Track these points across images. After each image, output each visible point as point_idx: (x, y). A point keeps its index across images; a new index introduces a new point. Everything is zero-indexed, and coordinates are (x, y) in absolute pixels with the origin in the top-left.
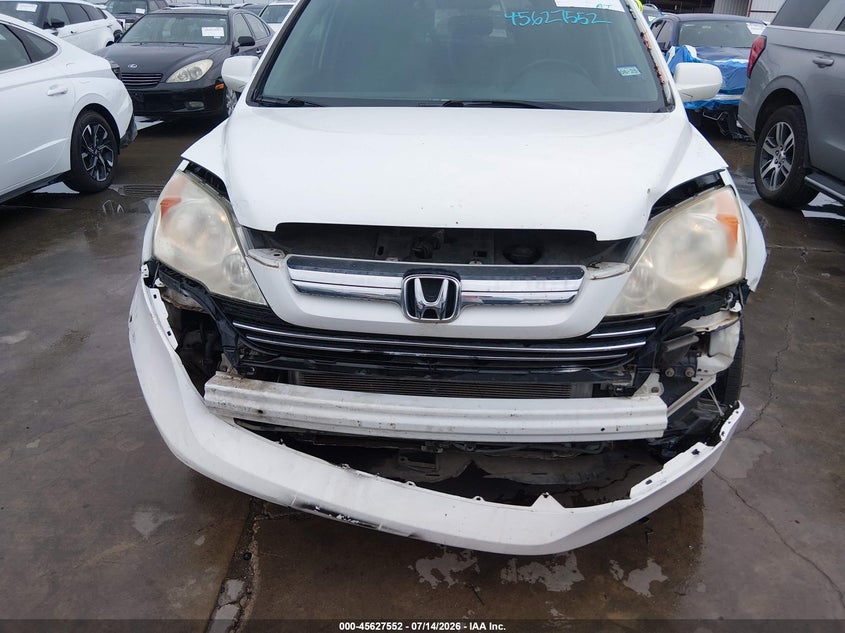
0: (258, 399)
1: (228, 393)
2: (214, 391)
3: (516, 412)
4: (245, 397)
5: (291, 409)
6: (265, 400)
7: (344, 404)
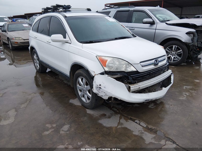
0: (138, 86)
1: (134, 87)
2: (132, 87)
3: (164, 75)
4: (137, 86)
5: (143, 86)
6: (140, 85)
7: (149, 82)
